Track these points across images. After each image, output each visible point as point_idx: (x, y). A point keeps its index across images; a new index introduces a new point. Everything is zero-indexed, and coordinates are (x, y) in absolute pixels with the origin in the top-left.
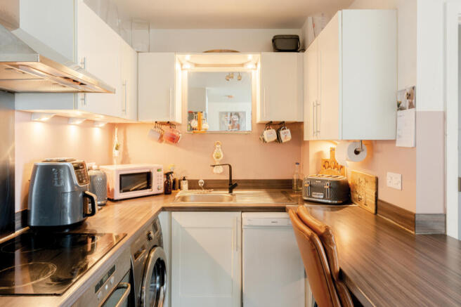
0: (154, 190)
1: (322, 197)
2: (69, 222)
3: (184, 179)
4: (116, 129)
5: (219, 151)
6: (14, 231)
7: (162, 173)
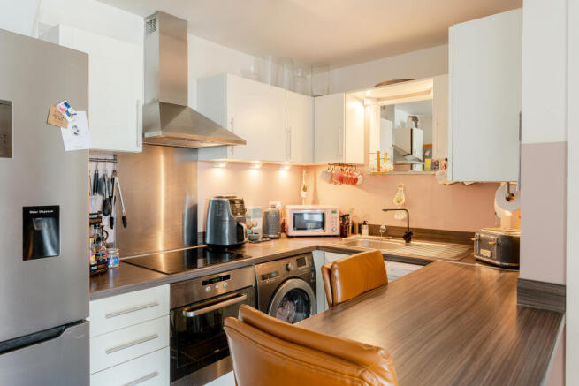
0: (328, 232)
1: (489, 256)
2: (227, 243)
3: (365, 223)
4: (304, 172)
5: (401, 195)
6: (197, 245)
7: (337, 215)
